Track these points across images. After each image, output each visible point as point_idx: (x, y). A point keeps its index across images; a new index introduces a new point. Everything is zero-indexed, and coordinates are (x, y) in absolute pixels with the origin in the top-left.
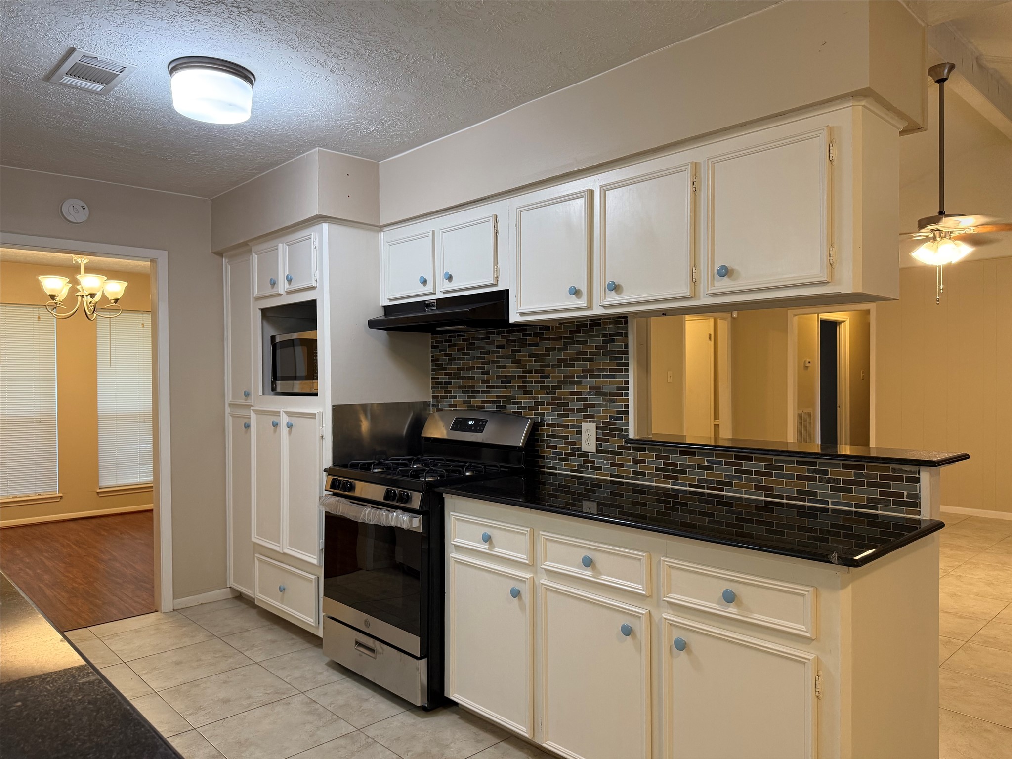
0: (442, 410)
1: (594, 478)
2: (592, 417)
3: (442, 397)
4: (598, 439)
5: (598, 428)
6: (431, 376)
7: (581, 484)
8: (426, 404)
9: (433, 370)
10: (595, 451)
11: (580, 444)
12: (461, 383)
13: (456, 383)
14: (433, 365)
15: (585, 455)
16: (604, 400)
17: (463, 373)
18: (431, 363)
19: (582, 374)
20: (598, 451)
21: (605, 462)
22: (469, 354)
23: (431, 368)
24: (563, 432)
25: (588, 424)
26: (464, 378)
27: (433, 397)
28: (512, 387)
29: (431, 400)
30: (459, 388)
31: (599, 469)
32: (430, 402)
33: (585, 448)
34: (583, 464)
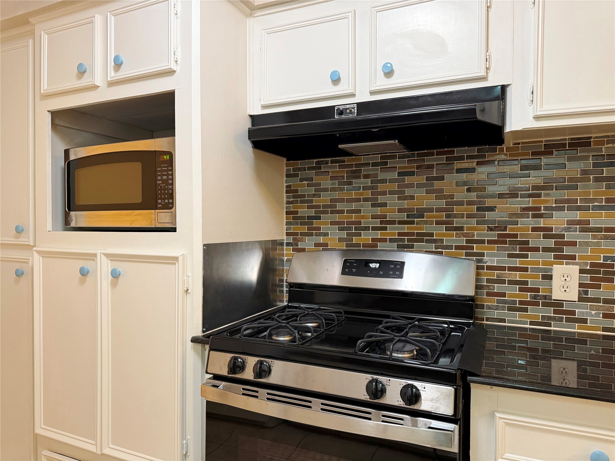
0: (303, 250)
1: (575, 333)
2: (573, 257)
3: (303, 234)
4: (581, 285)
5: (582, 271)
6: (285, 210)
7: (550, 339)
8: (276, 244)
9: (288, 203)
10: (577, 300)
11: (551, 291)
12: (337, 217)
13: (327, 218)
14: (288, 197)
15: (559, 304)
16: (594, 237)
17: (339, 206)
18: (285, 195)
19: (554, 205)
20: (580, 299)
21: (593, 312)
22: (350, 183)
23: (285, 200)
24: (517, 276)
25: (564, 266)
26: (342, 212)
27: (288, 234)
28: (426, 222)
29: (285, 237)
30: (332, 223)
31: (585, 321)
32: (283, 240)
33: (557, 295)
34: (552, 315)
